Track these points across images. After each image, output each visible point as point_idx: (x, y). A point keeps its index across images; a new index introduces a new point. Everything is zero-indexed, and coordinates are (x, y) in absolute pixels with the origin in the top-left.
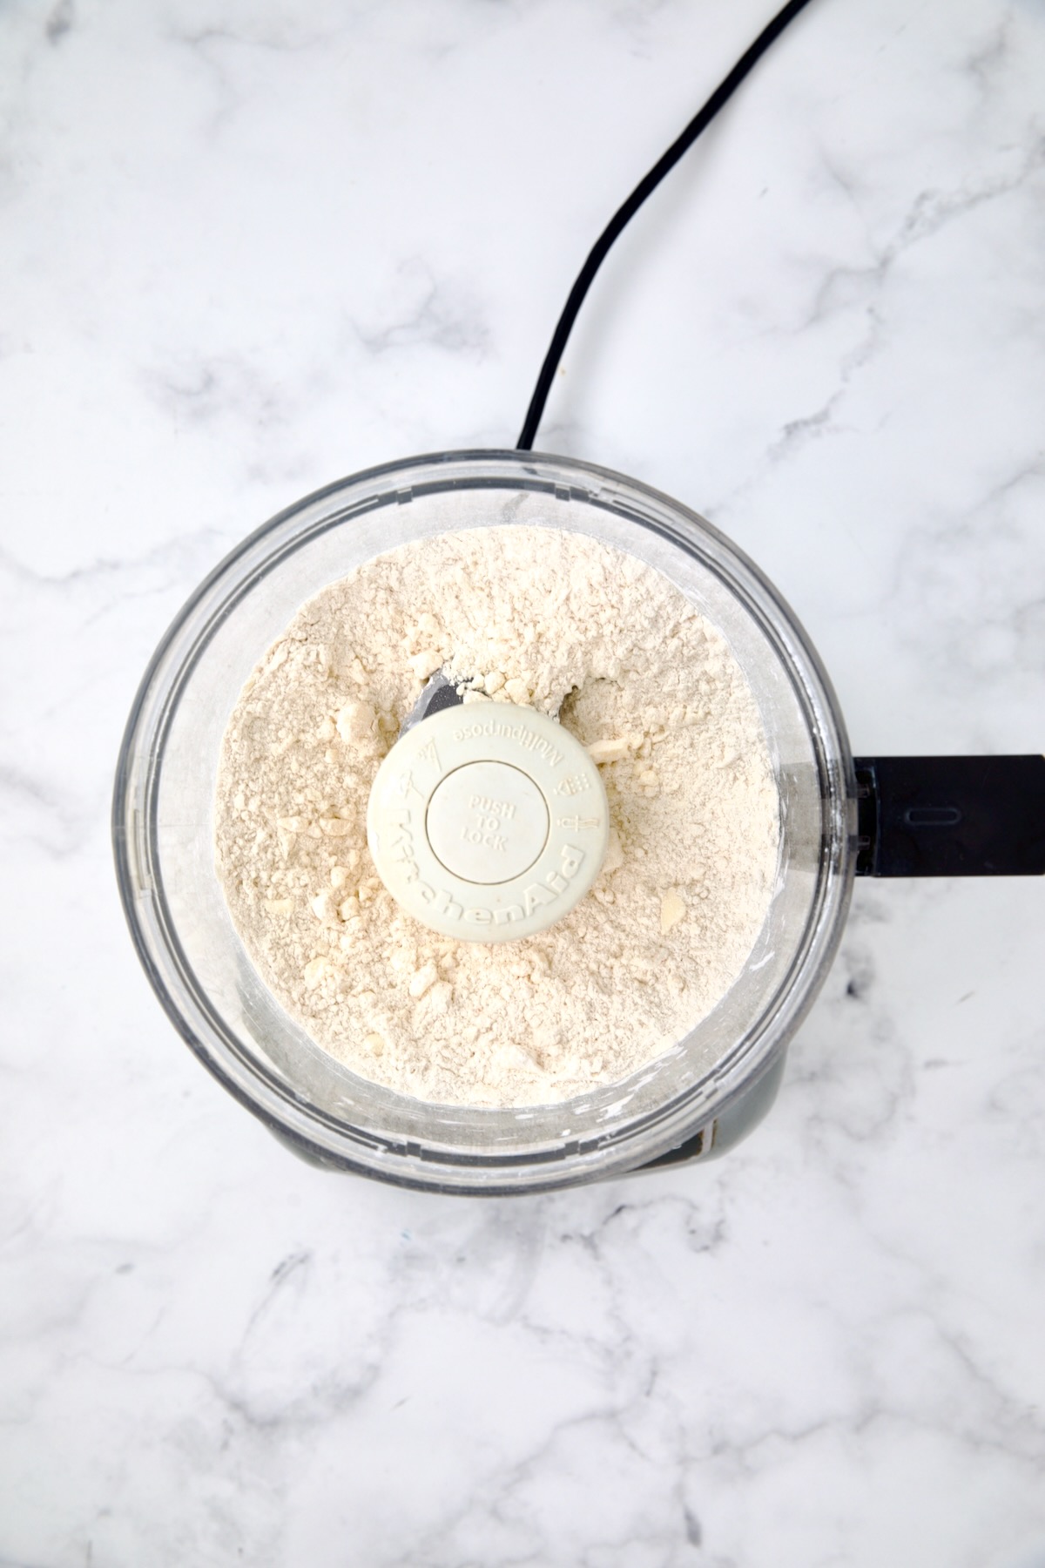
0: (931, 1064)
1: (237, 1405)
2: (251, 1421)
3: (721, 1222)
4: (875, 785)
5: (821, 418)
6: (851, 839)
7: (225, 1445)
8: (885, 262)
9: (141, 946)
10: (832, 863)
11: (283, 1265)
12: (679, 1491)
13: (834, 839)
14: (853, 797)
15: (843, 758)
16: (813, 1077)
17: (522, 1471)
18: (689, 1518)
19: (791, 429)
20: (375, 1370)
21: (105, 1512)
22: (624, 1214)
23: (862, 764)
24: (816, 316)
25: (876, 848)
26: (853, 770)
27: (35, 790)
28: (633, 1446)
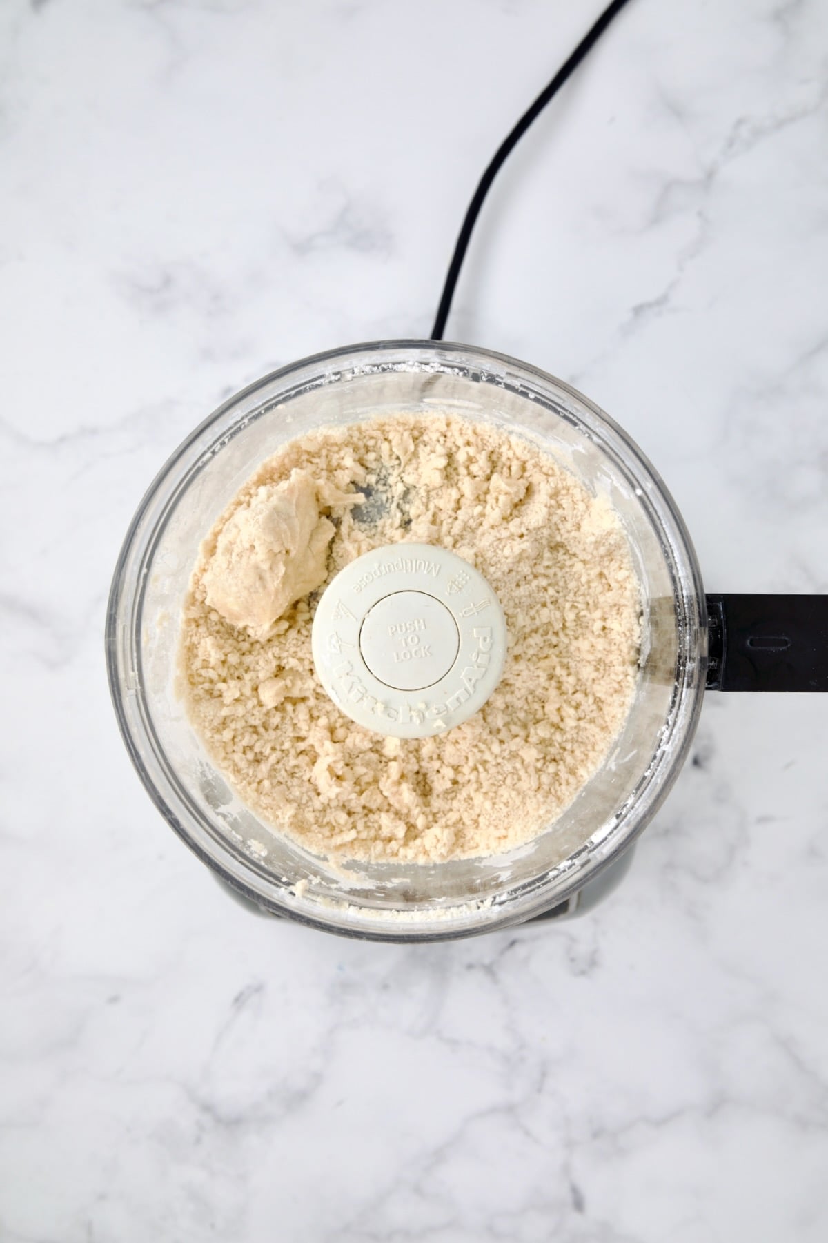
0: (763, 820)
1: (207, 1108)
2: (218, 1120)
3: (595, 952)
4: (722, 617)
5: (662, 301)
6: (702, 660)
7: (198, 1140)
8: (710, 175)
9: (127, 735)
10: (686, 678)
11: (241, 994)
12: (566, 1169)
13: (688, 660)
14: (705, 626)
15: (697, 594)
16: (666, 832)
17: (439, 1156)
18: (575, 1191)
19: (638, 310)
20: (318, 1078)
21: (102, 1197)
22: (517, 947)
23: (712, 599)
24: (657, 218)
25: (722, 666)
26: (705, 604)
27: (33, 614)
28: (527, 1133)
